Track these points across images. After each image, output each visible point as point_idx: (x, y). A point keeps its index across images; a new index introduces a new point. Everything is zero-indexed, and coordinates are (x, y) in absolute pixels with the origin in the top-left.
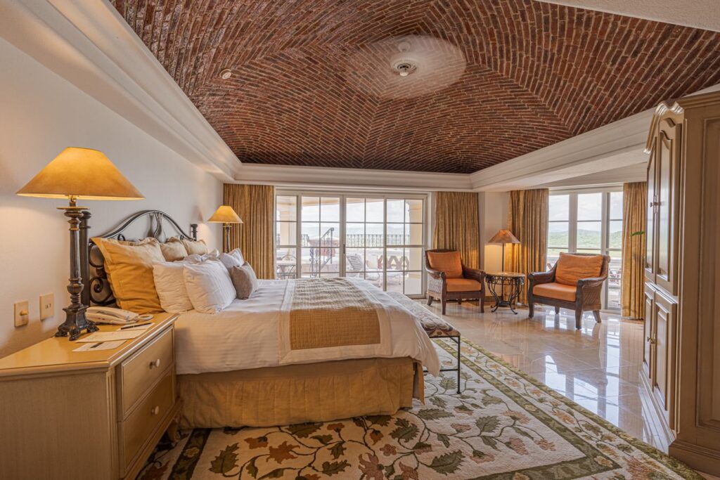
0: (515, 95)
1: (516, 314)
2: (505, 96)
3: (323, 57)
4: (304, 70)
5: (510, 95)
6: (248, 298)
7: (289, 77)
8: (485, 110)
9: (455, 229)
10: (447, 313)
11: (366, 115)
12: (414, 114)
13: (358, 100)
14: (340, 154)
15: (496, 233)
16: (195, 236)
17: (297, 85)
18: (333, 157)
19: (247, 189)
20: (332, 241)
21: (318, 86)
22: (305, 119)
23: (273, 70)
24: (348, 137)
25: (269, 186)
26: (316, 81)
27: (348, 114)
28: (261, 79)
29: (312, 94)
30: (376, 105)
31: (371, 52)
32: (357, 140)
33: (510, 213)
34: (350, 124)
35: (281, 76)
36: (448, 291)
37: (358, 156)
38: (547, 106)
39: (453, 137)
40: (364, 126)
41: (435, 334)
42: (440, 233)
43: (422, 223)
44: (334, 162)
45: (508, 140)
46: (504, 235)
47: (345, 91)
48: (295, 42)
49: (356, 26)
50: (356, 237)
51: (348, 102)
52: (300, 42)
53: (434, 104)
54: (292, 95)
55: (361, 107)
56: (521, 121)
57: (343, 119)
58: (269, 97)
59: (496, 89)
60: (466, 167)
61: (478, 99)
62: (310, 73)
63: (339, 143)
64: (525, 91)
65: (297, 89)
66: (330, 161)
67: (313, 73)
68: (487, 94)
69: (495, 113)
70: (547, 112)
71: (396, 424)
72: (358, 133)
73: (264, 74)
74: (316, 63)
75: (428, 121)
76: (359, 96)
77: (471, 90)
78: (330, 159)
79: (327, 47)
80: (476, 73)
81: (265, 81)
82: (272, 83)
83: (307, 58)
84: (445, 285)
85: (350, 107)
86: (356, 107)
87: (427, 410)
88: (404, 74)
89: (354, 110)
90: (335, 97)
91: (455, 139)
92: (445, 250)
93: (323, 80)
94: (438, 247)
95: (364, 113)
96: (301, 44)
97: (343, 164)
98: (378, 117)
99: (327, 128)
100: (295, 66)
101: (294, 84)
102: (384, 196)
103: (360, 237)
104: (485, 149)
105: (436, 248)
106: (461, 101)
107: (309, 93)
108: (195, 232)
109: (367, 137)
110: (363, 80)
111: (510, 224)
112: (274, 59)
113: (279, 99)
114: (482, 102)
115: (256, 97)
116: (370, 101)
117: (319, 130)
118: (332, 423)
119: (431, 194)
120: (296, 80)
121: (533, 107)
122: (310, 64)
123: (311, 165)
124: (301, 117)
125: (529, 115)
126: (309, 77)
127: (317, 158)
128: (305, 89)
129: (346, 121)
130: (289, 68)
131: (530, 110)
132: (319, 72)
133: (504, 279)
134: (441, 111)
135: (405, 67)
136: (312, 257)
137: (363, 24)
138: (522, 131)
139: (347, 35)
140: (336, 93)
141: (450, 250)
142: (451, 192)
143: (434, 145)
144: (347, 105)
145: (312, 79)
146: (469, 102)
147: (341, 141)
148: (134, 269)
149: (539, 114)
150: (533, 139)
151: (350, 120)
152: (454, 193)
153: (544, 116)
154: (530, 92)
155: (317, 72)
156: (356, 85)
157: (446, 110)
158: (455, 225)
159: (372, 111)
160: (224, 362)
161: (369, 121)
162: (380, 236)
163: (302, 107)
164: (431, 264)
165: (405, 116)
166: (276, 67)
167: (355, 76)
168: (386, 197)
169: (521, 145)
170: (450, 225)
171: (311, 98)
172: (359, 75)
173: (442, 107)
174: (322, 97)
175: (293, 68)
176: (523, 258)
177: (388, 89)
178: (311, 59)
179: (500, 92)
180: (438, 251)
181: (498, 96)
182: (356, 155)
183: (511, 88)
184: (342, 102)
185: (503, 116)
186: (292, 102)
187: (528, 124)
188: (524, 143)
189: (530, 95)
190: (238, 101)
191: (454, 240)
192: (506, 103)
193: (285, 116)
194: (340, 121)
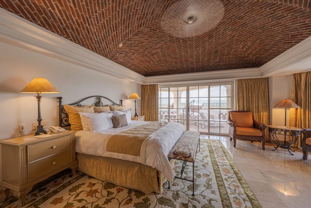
0: (273, 10)
1: (293, 155)
2: (266, 13)
3: (157, 27)
4: (152, 35)
5: (270, 12)
6: (117, 128)
7: (148, 40)
8: (257, 27)
9: (250, 100)
10: (237, 146)
11: (190, 48)
12: (215, 41)
13: (183, 42)
14: (184, 68)
15: (280, 101)
16: (122, 104)
17: (154, 42)
18: (181, 69)
19: (149, 86)
20: (193, 106)
21: (162, 40)
22: (164, 55)
23: (139, 39)
24: (185, 60)
25: (156, 85)
26: (160, 38)
27: (182, 49)
28: (137, 43)
29: (162, 44)
30: (193, 42)
31: (177, 18)
32: (190, 60)
33: (294, 88)
34: (184, 53)
35: (144, 40)
36: (237, 134)
37: (192, 67)
38: (303, 9)
39: (243, 48)
40: (191, 53)
41: (178, 158)
42: (240, 102)
43: (231, 97)
44: (182, 72)
45: (281, 41)
46: (285, 103)
47: (176, 39)
48: (141, 25)
49: (161, 8)
50: (215, 104)
51: (179, 43)
52: (142, 24)
53: (223, 33)
54: (154, 47)
55: (186, 44)
56: (286, 26)
57: (181, 52)
58: (145, 50)
59: (258, 11)
60: (257, 63)
61: (249, 21)
62: (156, 36)
63: (182, 63)
64: (280, 5)
65: (154, 44)
66: (180, 71)
67: (157, 35)
68: (253, 16)
69: (265, 26)
70: (305, 13)
71: (143, 200)
72: (190, 57)
73: (137, 41)
74: (156, 31)
75: (224, 43)
76: (183, 40)
77: (241, 18)
78: (180, 70)
79: (156, 22)
80: (240, 6)
81: (139, 44)
82: (142, 44)
83: (150, 30)
84: (235, 131)
85: (181, 46)
86: (184, 45)
87: (165, 199)
88: (190, 22)
89: (183, 47)
90: (172, 43)
91: (244, 50)
92: (243, 111)
93: (163, 37)
94: (239, 109)
95: (189, 47)
96: (143, 25)
97: (186, 72)
98: (197, 47)
99: (175, 57)
100: (148, 35)
101: (152, 42)
102: (208, 84)
103: (217, 104)
104: (267, 51)
105: (237, 110)
106: (239, 26)
107: (160, 44)
108: (122, 103)
109: (194, 58)
110: (181, 32)
111: (293, 95)
112: (136, 35)
113: (149, 50)
114: (252, 22)
115: (139, 51)
116: (189, 40)
117: (172, 59)
118: (120, 187)
119: (235, 81)
120: (152, 40)
121: (292, 14)
122: (153, 32)
123: (172, 74)
124: (162, 55)
125: (290, 20)
126: (157, 38)
127: (174, 71)
128: (158, 43)
129: (182, 52)
130: (146, 36)
131: (289, 16)
132: (160, 34)
133: (286, 131)
134: (229, 35)
135: (190, 18)
136: (184, 113)
137: (163, 5)
138: (288, 33)
139: (160, 14)
140: (172, 41)
141: (247, 111)
142: (247, 79)
143: (233, 55)
144: (179, 45)
145: (159, 38)
146: (243, 25)
147: (183, 62)
148: (75, 115)
149: (298, 17)
150: (299, 36)
151: (184, 52)
152: (250, 79)
153: (303, 17)
154: (285, 4)
155: (159, 35)
156: (179, 35)
157: (232, 34)
158: (250, 98)
159: (192, 45)
160: (87, 151)
161: (192, 50)
162: (218, 103)
163: (160, 51)
164: (231, 118)
165: (210, 43)
166: (140, 37)
167: (176, 31)
168: (209, 85)
169: (292, 42)
170: (247, 97)
171: (162, 46)
172: (178, 30)
173: (229, 33)
174: (166, 45)
175: (148, 36)
176: (305, 118)
177: (195, 32)
178: (152, 30)
179: (262, 13)
180: (239, 111)
181: (262, 15)
182: (191, 67)
183: (268, 7)
184: (176, 44)
185: (271, 26)
186: (155, 49)
187: (292, 27)
188: (293, 40)
189: (285, 6)
190: (133, 54)
191: (250, 106)
192: (269, 17)
193: (155, 56)
194: (179, 53)
